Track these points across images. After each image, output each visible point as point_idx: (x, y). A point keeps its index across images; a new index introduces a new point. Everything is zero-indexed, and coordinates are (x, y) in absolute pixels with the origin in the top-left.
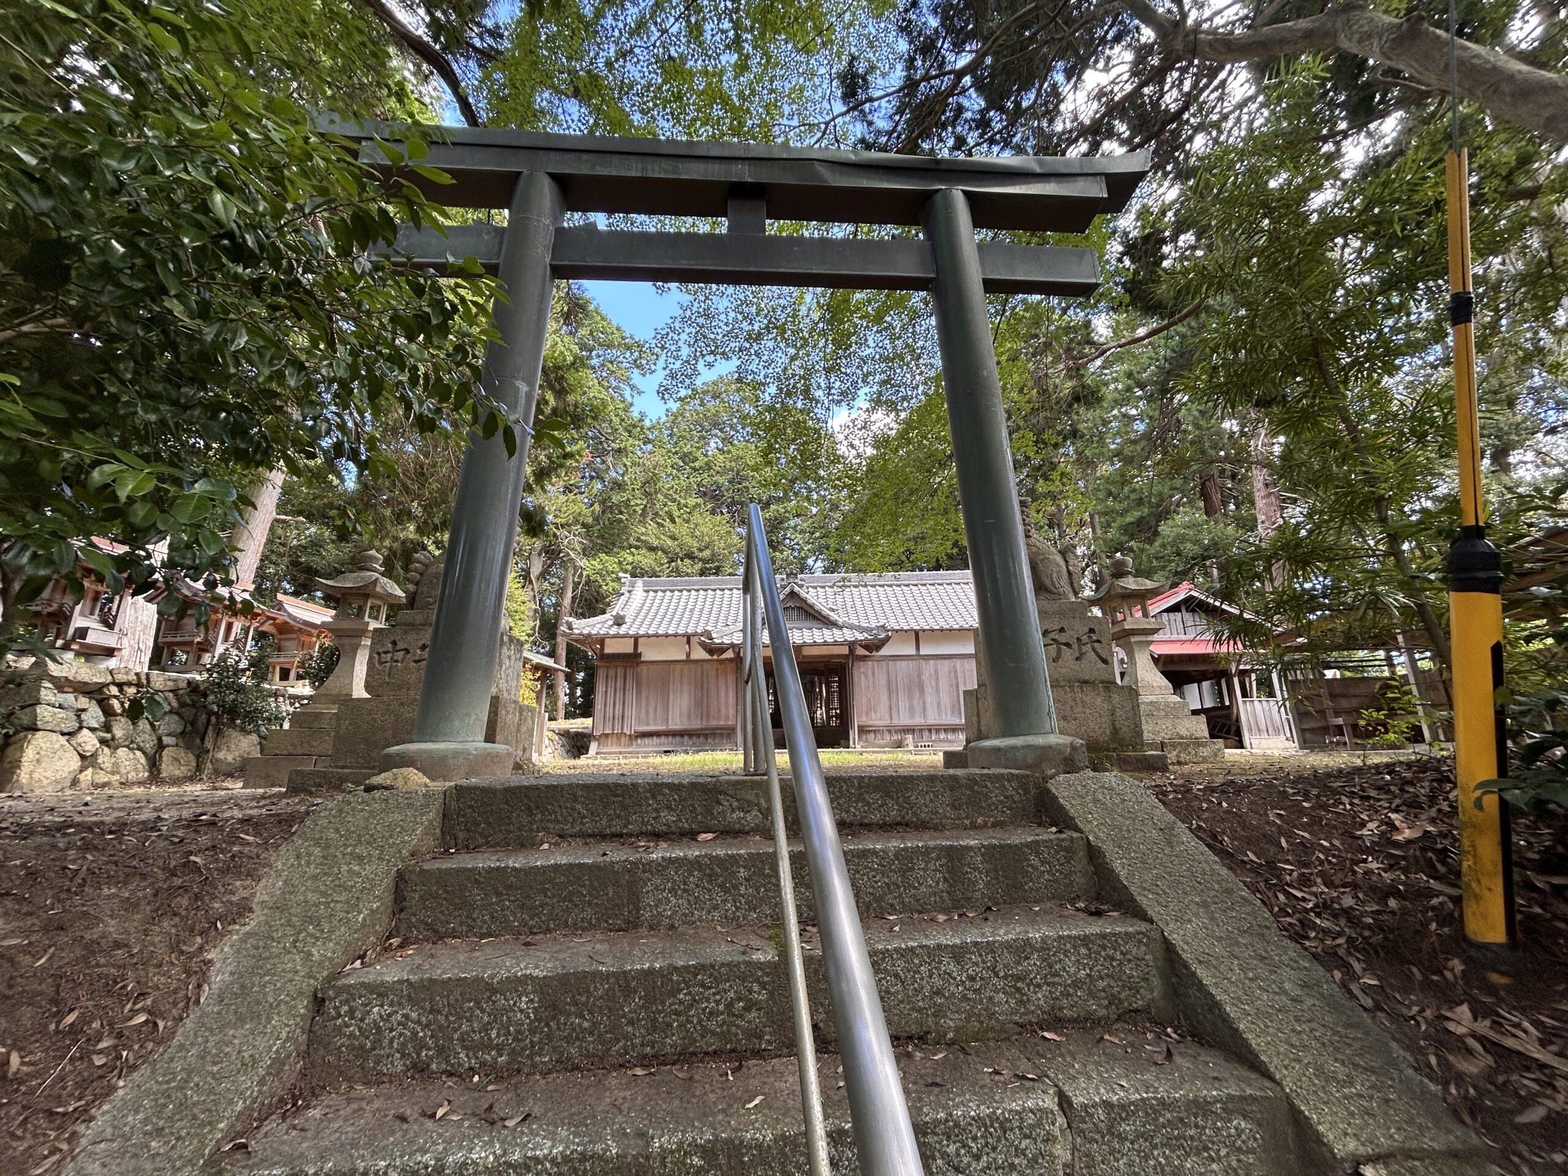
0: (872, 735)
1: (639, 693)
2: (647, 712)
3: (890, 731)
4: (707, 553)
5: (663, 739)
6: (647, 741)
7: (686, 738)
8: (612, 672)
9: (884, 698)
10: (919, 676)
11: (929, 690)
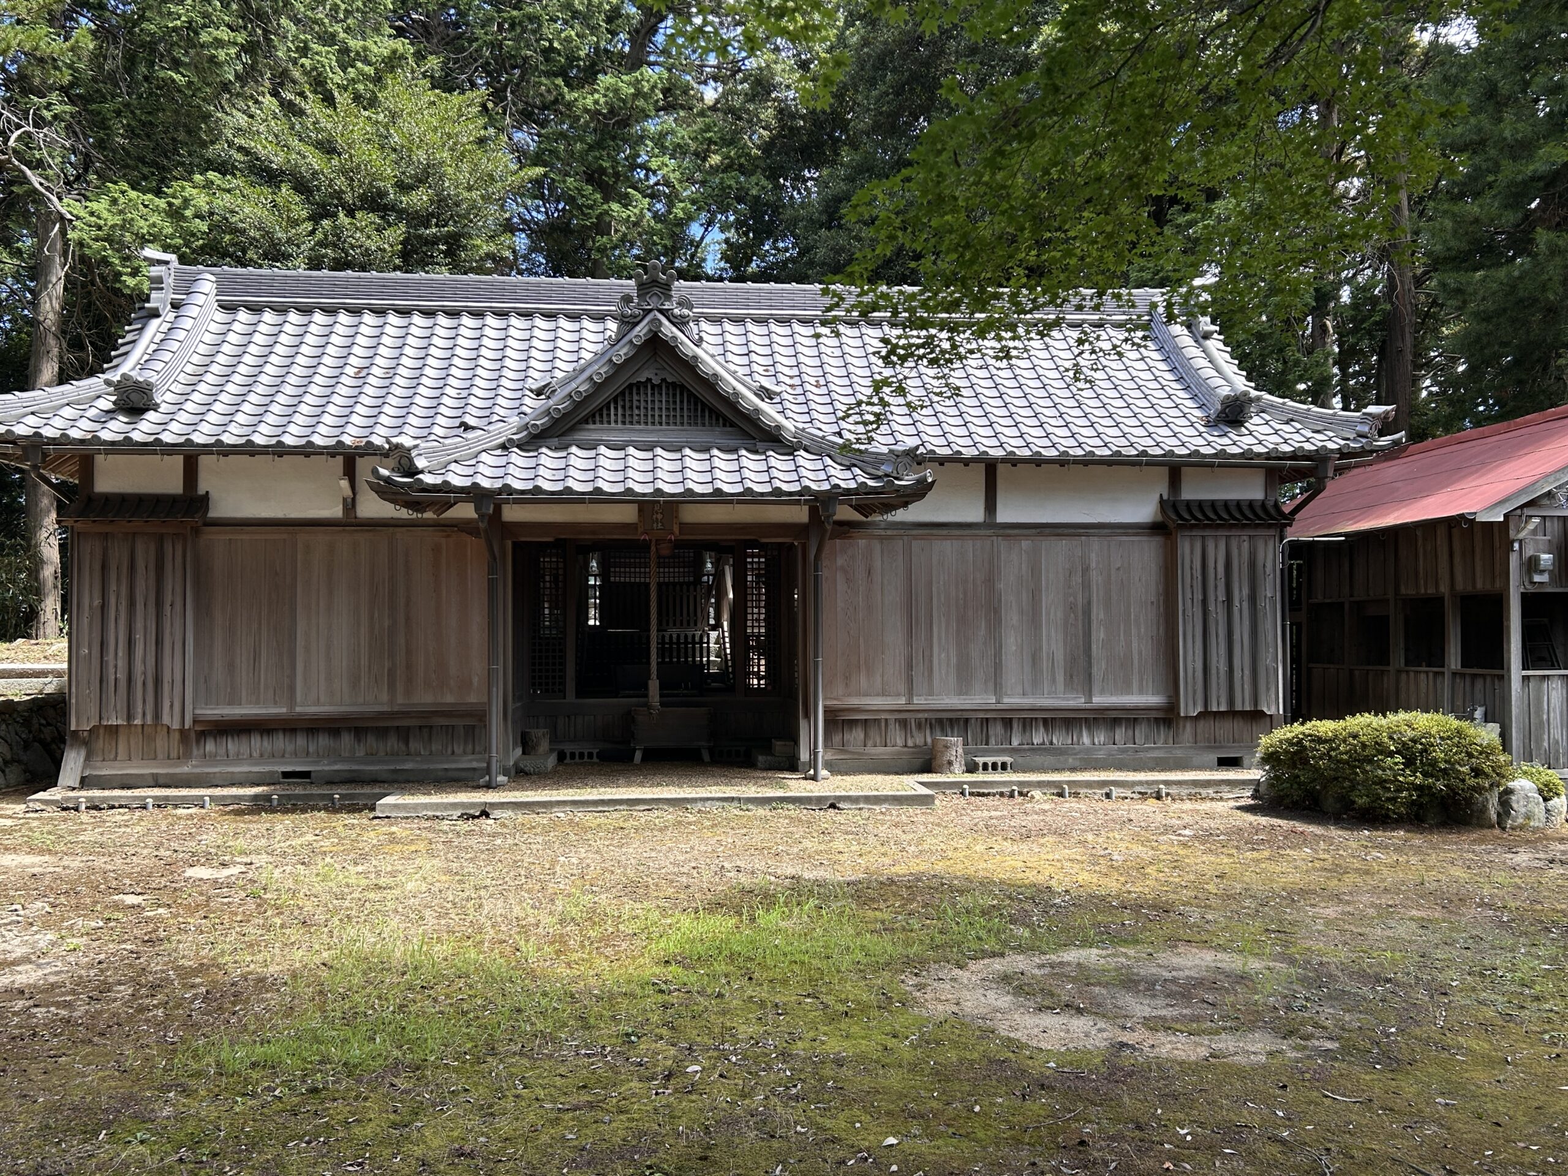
0: (858, 734)
1: (203, 611)
2: (231, 667)
3: (904, 724)
4: (420, 198)
5: (280, 742)
6: (232, 745)
7: (347, 739)
8: (118, 554)
9: (894, 636)
10: (990, 581)
11: (1012, 617)
